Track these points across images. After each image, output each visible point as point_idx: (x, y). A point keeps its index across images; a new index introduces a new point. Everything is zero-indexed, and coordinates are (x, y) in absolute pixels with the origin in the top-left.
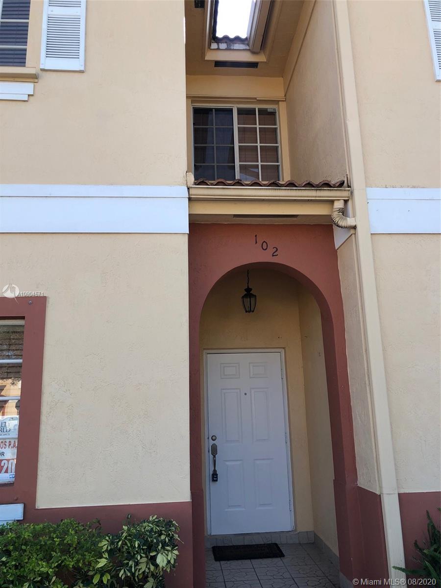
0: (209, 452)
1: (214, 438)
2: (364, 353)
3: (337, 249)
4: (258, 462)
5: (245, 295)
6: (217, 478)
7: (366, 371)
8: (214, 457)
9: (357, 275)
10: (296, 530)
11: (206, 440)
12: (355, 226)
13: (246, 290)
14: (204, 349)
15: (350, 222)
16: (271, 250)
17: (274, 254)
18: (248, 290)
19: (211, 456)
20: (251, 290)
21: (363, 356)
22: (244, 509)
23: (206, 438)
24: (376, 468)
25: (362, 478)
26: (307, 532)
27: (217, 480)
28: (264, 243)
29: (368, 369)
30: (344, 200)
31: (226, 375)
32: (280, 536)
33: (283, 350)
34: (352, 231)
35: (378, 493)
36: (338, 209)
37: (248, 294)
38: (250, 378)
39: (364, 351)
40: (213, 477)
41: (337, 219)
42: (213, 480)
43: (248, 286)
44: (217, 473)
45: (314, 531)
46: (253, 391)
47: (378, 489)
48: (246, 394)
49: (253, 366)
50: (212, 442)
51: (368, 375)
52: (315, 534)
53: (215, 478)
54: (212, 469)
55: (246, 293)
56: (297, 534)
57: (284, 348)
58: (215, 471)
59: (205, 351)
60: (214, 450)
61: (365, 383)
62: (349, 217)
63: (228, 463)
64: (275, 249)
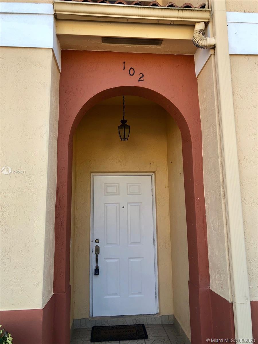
0: (93, 252)
1: (97, 241)
2: (220, 165)
3: (197, 77)
4: (131, 260)
5: (121, 125)
6: (98, 272)
7: (221, 182)
8: (97, 256)
9: (215, 93)
10: (159, 314)
11: (91, 243)
12: (215, 45)
13: (122, 122)
14: (91, 172)
15: (209, 41)
16: (137, 76)
17: (140, 80)
18: (124, 122)
19: (95, 255)
20: (126, 121)
21: (219, 168)
22: (119, 297)
23: (91, 240)
24: (228, 276)
25: (214, 282)
26: (168, 316)
27: (98, 274)
28: (132, 69)
29: (223, 181)
30: (205, 22)
31: (109, 193)
32: (147, 318)
33: (154, 174)
34: (212, 52)
35: (230, 301)
36: (198, 31)
37: (124, 125)
38: (127, 195)
39: (220, 164)
40: (95, 272)
41: (197, 39)
42: (95, 274)
43: (124, 119)
44: (99, 268)
45: (174, 315)
46: (129, 205)
47: (230, 297)
48: (123, 207)
49: (130, 186)
50: (95, 244)
51: (223, 187)
52: (174, 317)
53: (97, 272)
54: (95, 265)
55: (122, 124)
56: (160, 317)
57: (154, 172)
58: (97, 267)
59: (92, 174)
60: (97, 251)
61: (220, 194)
62: (210, 37)
63: (108, 261)
64: (141, 75)
